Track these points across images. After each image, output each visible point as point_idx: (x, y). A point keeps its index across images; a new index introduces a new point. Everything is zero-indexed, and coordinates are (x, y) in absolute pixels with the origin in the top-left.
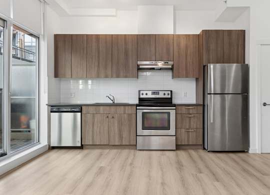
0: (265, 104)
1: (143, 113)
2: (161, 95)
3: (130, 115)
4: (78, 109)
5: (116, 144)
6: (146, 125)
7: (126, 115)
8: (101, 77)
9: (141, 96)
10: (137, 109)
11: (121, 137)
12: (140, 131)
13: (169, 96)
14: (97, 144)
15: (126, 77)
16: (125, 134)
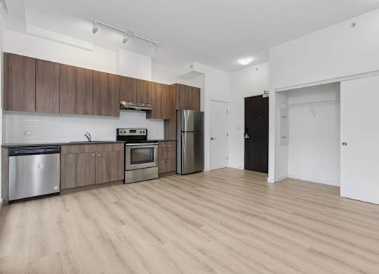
0: (212, 139)
1: (131, 149)
2: (138, 133)
3: (118, 152)
4: (54, 149)
5: (105, 181)
6: (134, 160)
7: (114, 153)
8: (79, 114)
9: (120, 134)
10: (125, 146)
11: (109, 174)
12: (128, 166)
13: (145, 134)
14: (82, 185)
15: (108, 115)
16: (114, 171)
